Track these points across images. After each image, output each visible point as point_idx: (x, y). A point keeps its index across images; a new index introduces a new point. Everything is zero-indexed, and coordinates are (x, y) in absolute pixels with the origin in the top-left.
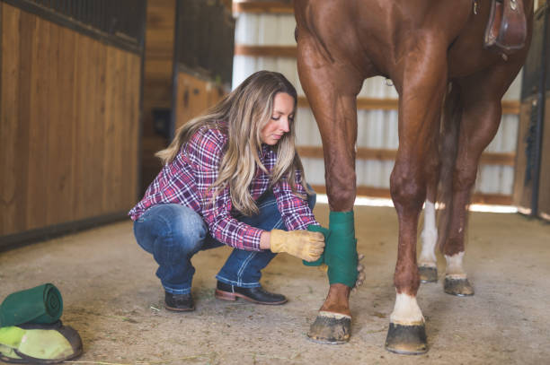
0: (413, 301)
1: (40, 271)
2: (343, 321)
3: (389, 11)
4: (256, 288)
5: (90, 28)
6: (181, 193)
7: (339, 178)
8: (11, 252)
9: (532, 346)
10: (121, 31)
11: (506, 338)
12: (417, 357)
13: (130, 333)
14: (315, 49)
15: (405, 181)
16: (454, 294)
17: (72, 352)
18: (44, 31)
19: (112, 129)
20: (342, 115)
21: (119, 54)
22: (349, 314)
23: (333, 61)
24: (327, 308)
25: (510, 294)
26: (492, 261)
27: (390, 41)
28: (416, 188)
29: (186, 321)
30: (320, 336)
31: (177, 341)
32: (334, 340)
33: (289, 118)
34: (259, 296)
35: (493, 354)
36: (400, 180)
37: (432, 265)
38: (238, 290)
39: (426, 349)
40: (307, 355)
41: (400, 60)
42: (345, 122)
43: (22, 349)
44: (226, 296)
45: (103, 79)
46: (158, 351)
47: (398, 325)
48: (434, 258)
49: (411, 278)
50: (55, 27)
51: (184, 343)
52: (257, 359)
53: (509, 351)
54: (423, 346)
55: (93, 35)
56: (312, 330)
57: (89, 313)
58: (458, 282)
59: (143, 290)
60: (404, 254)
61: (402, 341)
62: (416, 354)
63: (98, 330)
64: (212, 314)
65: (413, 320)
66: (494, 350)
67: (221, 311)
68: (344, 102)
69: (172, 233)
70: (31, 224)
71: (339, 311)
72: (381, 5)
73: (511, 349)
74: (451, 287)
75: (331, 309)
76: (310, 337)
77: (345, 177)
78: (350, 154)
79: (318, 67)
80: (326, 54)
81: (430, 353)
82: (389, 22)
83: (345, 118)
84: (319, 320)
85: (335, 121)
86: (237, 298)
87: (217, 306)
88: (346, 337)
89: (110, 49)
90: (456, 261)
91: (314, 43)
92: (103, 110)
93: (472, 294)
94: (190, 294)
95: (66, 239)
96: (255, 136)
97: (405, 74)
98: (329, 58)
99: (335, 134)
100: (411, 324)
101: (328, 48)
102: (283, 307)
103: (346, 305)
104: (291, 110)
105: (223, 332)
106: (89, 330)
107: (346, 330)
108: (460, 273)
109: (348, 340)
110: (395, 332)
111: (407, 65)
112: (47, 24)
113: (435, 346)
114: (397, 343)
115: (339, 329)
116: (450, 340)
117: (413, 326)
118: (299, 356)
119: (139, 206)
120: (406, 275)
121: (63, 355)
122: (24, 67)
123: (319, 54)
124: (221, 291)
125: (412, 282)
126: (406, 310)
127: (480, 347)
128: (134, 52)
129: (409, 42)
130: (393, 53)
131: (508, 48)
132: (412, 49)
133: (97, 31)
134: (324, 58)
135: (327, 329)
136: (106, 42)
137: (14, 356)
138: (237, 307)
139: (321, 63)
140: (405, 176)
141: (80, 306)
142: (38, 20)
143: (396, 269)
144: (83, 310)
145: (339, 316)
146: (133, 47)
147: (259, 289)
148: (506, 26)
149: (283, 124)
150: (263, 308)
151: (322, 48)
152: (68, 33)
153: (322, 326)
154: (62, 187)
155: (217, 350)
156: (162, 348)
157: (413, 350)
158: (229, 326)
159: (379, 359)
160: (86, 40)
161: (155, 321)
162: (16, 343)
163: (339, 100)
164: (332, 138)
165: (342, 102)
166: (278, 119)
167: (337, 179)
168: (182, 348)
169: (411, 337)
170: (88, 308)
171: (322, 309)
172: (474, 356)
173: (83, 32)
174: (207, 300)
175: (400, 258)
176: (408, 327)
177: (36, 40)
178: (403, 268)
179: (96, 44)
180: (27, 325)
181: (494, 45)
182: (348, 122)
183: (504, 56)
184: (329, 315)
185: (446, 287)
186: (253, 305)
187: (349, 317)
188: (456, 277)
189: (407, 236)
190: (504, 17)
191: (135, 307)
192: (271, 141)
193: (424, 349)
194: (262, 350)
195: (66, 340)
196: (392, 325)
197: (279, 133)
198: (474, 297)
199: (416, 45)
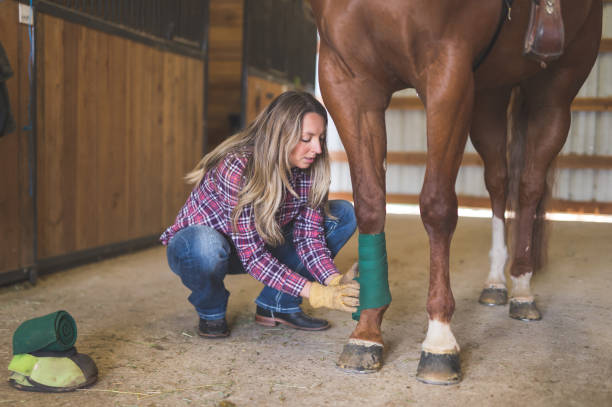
0: (446, 328)
1: (82, 295)
2: (373, 349)
3: (404, 23)
4: (297, 314)
5: (143, 34)
6: (209, 220)
7: (365, 198)
8: (59, 275)
9: (580, 376)
10: (180, 36)
11: (556, 367)
12: (446, 387)
13: (153, 361)
14: (335, 63)
15: (434, 201)
16: (518, 318)
17: (84, 380)
18: (91, 42)
19: (172, 141)
20: (367, 131)
21: (178, 60)
22: (381, 342)
23: (354, 76)
24: (356, 334)
25: (583, 319)
26: (580, 281)
27: (408, 54)
28: (446, 208)
29: (215, 347)
30: (348, 365)
31: (198, 370)
32: (362, 369)
33: (320, 139)
34: (300, 321)
35: (532, 385)
36: (428, 200)
37: (501, 287)
38: (277, 315)
39: (460, 379)
40: (329, 385)
41: (421, 74)
42: (372, 140)
43: (34, 377)
44: (265, 321)
45: (160, 88)
46: (175, 380)
47: (429, 354)
48: (503, 279)
49: (443, 303)
50: (104, 36)
51: (206, 371)
52: (274, 389)
53: (552, 382)
54: (455, 376)
55: (147, 42)
56: (340, 359)
57: (118, 339)
58: (524, 306)
59: (182, 315)
60: (435, 277)
61: (432, 370)
62: (446, 385)
63: (121, 357)
64: (245, 341)
65: (444, 349)
66: (536, 380)
67: (257, 337)
68: (370, 118)
69: (190, 254)
70: (81, 245)
71: (368, 337)
72: (395, 16)
73: (554, 379)
74: (516, 311)
75: (361, 336)
76: (338, 365)
77: (371, 197)
78: (378, 173)
79: (339, 82)
80: (346, 69)
81: (462, 384)
82: (405, 36)
83: (371, 136)
84: (348, 349)
85: (359, 138)
86: (277, 324)
87: (255, 332)
88: (376, 366)
89: (167, 56)
90: (523, 282)
91: (334, 58)
92: (160, 121)
93: (540, 319)
94: (224, 319)
95: (121, 258)
96: (284, 160)
97: (428, 87)
98: (349, 73)
99: (360, 151)
100: (442, 353)
101: (348, 62)
102: (324, 333)
103: (377, 332)
104: (322, 130)
105: (249, 360)
106: (113, 357)
107: (376, 358)
108: (526, 296)
109: (379, 369)
110: (426, 361)
111: (429, 79)
112: (95, 34)
113: (472, 376)
114: (427, 373)
115: (368, 357)
116: (492, 369)
117: (445, 355)
118: (320, 385)
119: (169, 230)
120: (438, 300)
121: (74, 382)
122: (69, 81)
123: (338, 68)
124: (260, 317)
125: (445, 307)
126: (439, 338)
127: (522, 378)
128: (195, 57)
129: (429, 54)
130: (413, 67)
131: (546, 56)
132: (433, 62)
133: (153, 37)
134: (344, 72)
135: (355, 357)
136: (162, 48)
137: (26, 383)
138: (273, 333)
139: (341, 78)
140: (433, 195)
141: (111, 331)
142: (84, 30)
143: (429, 295)
144: (113, 336)
145: (369, 344)
146: (194, 52)
147: (300, 315)
148: (542, 32)
149: (315, 146)
150: (301, 334)
151: (342, 63)
152: (118, 41)
153: (351, 354)
154: (115, 205)
155: (236, 379)
156: (180, 375)
157: (443, 381)
158: (258, 354)
159: (404, 389)
160: (140, 48)
161: (182, 348)
162: (28, 371)
163: (363, 115)
164: (356, 156)
165: (366, 118)
166: (309, 141)
167: (363, 200)
168: (201, 376)
169: (442, 366)
170: (118, 334)
171: (352, 336)
172: (511, 387)
173: (136, 39)
174: (246, 326)
175: (432, 283)
176: (439, 356)
177: (82, 52)
178: (435, 293)
179: (151, 52)
180: (39, 352)
181: (531, 52)
182: (375, 140)
183: (543, 64)
184: (358, 342)
185: (511, 311)
186: (293, 331)
187: (381, 345)
188: (522, 300)
189: (438, 259)
190: (540, 23)
191: (168, 333)
192: (303, 164)
193: (456, 379)
194: (282, 378)
195: (78, 368)
196: (423, 353)
197: (311, 155)
198: (541, 322)
199: (438, 58)
